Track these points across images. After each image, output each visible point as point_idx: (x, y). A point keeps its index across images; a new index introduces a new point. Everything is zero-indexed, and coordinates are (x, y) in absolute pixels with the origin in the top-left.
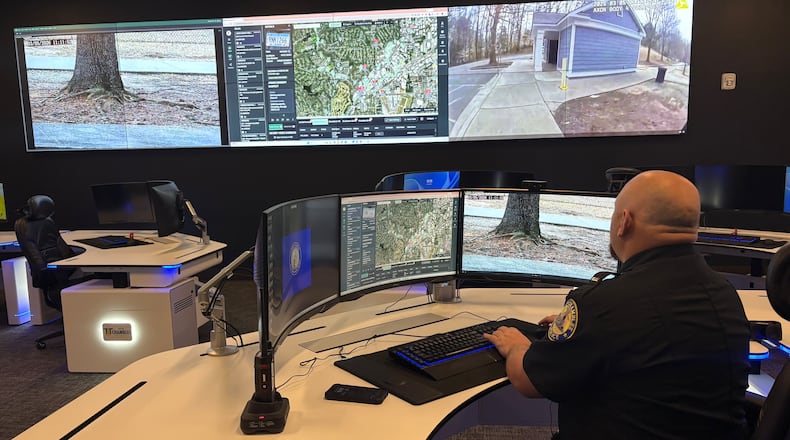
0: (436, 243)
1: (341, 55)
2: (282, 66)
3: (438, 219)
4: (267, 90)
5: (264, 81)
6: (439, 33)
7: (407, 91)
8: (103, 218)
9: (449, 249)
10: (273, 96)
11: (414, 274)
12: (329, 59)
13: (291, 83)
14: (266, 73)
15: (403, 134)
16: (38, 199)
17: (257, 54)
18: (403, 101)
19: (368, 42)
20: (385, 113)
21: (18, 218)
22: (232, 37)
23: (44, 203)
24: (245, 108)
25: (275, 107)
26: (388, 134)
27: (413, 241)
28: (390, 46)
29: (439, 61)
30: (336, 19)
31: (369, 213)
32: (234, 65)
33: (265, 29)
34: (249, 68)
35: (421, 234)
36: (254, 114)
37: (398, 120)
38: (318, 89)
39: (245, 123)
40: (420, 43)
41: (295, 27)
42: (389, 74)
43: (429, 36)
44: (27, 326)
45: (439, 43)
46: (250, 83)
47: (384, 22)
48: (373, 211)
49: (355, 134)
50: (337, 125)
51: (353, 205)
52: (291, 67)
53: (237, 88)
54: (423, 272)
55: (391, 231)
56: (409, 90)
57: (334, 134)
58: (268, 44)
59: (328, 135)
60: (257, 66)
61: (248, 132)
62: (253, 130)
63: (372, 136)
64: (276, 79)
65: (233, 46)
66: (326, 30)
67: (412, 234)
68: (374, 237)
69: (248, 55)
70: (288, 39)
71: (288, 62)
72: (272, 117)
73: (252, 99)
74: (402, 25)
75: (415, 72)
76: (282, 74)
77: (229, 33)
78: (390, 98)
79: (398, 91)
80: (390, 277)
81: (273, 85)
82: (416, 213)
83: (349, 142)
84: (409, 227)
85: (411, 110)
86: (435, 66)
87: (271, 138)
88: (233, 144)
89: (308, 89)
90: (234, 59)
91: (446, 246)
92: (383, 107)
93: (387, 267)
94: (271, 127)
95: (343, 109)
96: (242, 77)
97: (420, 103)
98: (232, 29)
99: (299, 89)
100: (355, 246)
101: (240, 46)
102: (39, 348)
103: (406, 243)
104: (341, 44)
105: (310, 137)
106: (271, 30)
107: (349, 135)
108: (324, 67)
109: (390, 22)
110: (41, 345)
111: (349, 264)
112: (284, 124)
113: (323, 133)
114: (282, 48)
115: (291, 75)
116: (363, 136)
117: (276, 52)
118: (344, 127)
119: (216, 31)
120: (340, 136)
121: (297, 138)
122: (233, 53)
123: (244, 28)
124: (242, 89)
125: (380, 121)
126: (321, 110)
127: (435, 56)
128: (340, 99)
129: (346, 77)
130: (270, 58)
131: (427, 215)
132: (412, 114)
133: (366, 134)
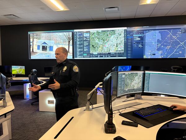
0: (138, 84)
1: (101, 38)
2: (87, 41)
3: (139, 78)
4: (83, 46)
5: (83, 44)
6: (124, 33)
7: (116, 46)
8: (46, 75)
9: (141, 86)
10: (85, 47)
11: (133, 92)
12: (98, 39)
13: (89, 45)
14: (83, 42)
15: (115, 56)
16: (34, 70)
17: (82, 38)
18: (115, 49)
19: (107, 35)
20: (111, 52)
21: (29, 74)
22: (76, 34)
23: (35, 71)
24: (78, 50)
25: (85, 50)
26: (111, 56)
27: (133, 83)
28: (113, 36)
29: (124, 40)
30: (100, 30)
31: (123, 76)
32: (76, 40)
33: (83, 32)
34: (80, 41)
35: (135, 82)
36: (80, 51)
37: (114, 53)
38: (95, 46)
39: (78, 53)
40: (120, 35)
41: (91, 32)
42: (112, 43)
43: (122, 34)
44: (28, 99)
45: (124, 35)
46: (80, 44)
47: (111, 31)
48: (124, 75)
49: (104, 56)
50: (99, 54)
51: (120, 74)
52: (89, 41)
53: (77, 46)
54: (135, 91)
55: (128, 81)
56: (117, 46)
57: (99, 56)
58: (84, 36)
59: (97, 57)
60: (81, 41)
61: (79, 56)
62: (80, 55)
63: (108, 57)
64: (86, 44)
65: (76, 36)
66: (98, 32)
67: (133, 81)
68: (124, 82)
69: (79, 38)
70: (89, 34)
71: (89, 40)
72: (84, 52)
73: (80, 48)
74: (116, 31)
75: (119, 42)
76: (87, 43)
77: (75, 33)
78: (112, 48)
79: (114, 47)
80: (127, 92)
81: (85, 45)
82: (134, 76)
83: (102, 58)
84: (132, 80)
85: (117, 51)
86: (123, 41)
87: (84, 57)
88: (75, 58)
89: (93, 46)
90: (76, 39)
91: (140, 85)
92: (111, 50)
93: (127, 90)
94: (84, 55)
95: (101, 50)
96: (78, 43)
97: (119, 49)
98: (76, 32)
99: (91, 46)
100: (120, 84)
101: (78, 36)
102: (32, 105)
103: (131, 84)
104: (101, 36)
105: (93, 57)
106: (85, 32)
107: (102, 57)
108: (97, 41)
109: (113, 31)
110: (32, 104)
111: (119, 89)
112: (87, 54)
113: (96, 56)
114: (87, 37)
115: (89, 43)
116: (105, 57)
117: (86, 38)
118: (101, 55)
119: (72, 33)
120: (100, 57)
121: (90, 57)
122: (76, 38)
123: (79, 32)
124: (78, 46)
125: (109, 54)
126: (96, 51)
127: (123, 38)
128: (100, 48)
129: (102, 43)
130: (85, 39)
131: (136, 77)
132: (117, 52)
133: (106, 56)
